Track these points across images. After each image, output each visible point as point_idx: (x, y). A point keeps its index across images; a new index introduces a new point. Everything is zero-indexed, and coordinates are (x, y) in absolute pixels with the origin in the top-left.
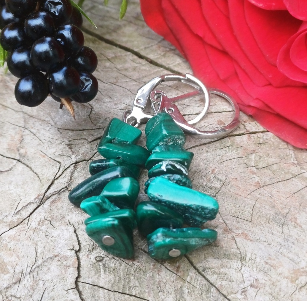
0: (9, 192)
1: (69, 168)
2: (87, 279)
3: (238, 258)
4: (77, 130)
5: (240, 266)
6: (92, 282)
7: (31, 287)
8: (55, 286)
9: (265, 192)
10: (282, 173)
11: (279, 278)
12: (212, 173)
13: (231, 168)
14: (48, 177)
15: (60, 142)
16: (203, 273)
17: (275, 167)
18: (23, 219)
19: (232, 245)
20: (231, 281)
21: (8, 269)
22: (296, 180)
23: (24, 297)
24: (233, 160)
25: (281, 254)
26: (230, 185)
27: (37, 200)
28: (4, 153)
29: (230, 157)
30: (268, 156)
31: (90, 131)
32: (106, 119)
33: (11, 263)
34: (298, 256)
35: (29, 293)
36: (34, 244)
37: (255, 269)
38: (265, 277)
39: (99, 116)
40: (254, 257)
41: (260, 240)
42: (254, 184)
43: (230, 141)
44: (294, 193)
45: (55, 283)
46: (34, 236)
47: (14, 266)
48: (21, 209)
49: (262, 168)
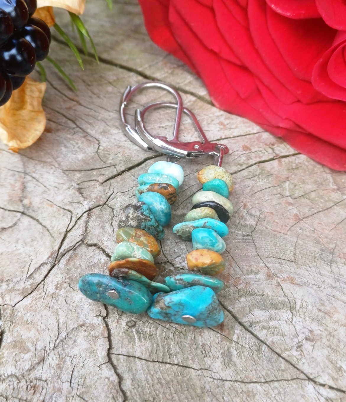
0: (17, 252)
1: (82, 217)
2: (120, 349)
3: (287, 307)
4: (85, 170)
5: (290, 317)
6: (127, 353)
7: (58, 366)
8: (85, 362)
9: (306, 225)
10: (321, 202)
11: (335, 327)
12: (244, 209)
13: (264, 201)
14: (60, 229)
15: (68, 186)
16: (250, 329)
17: (313, 195)
18: (38, 284)
19: (278, 292)
20: (283, 336)
21: (27, 347)
22: (338, 208)
23: (50, 378)
24: (265, 190)
25: (334, 298)
26: (266, 220)
27: (50, 259)
28: (5, 206)
29: (262, 187)
30: (304, 182)
31: (100, 170)
32: (116, 154)
33: (30, 339)
35: (56, 374)
36: (54, 314)
37: (307, 319)
38: (320, 326)
39: (108, 151)
40: (304, 304)
41: (308, 283)
42: (292, 217)
43: (259, 169)
44: (338, 224)
45: (85, 359)
46: (52, 304)
47: (35, 343)
48: (34, 272)
49: (299, 197)
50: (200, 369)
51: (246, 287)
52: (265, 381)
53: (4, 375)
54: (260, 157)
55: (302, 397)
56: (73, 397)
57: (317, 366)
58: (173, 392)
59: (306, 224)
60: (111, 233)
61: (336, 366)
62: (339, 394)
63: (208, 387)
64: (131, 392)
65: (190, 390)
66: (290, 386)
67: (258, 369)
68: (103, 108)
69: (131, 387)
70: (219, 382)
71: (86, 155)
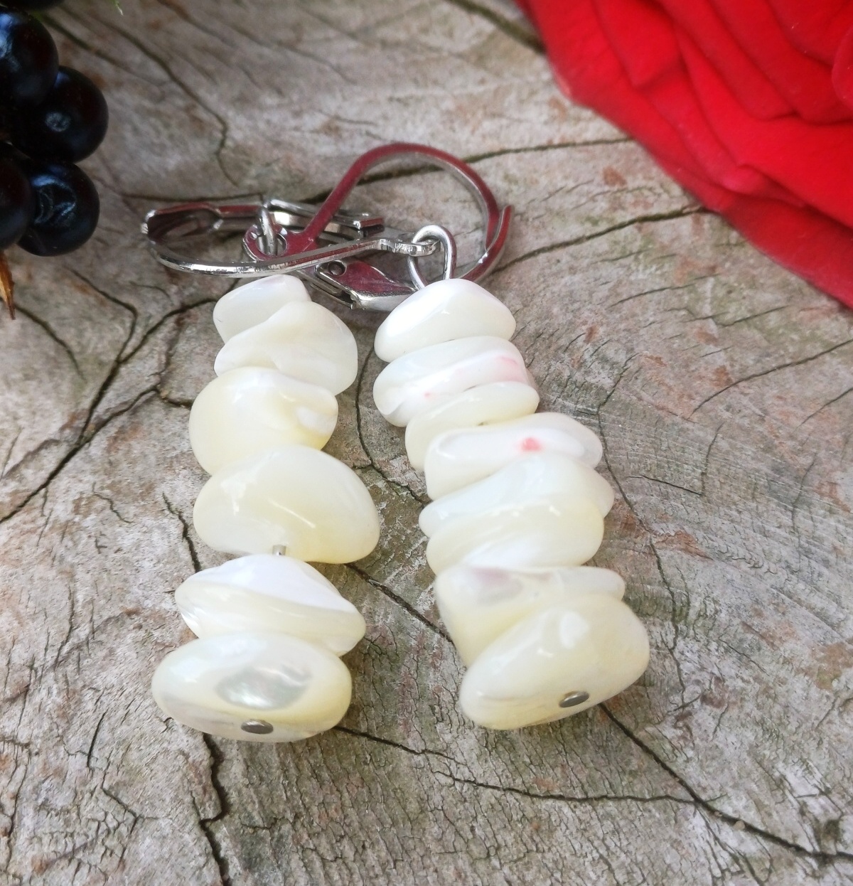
1: (162, 327)
3: (664, 611)
4: (183, 201)
5: (670, 638)
7: (62, 712)
8: (132, 708)
9: (745, 401)
10: (792, 340)
11: (782, 674)
12: (587, 341)
13: (643, 324)
14: (100, 354)
15: (132, 240)
17: (773, 320)
18: (30, 493)
19: (648, 571)
20: (644, 685)
22: (835, 361)
23: (39, 740)
24: (648, 296)
25: (791, 598)
26: (641, 378)
27: (67, 431)
29: (641, 286)
30: (753, 284)
31: (222, 202)
32: (268, 165)
34: (839, 604)
35: (56, 730)
36: (64, 576)
37: (713, 646)
38: (743, 668)
39: (247, 155)
40: (711, 608)
41: (728, 555)
42: (710, 375)
43: (639, 236)
44: (828, 404)
45: (131, 698)
46: (62, 550)
47: (9, 646)
48: (22, 462)
49: (736, 322)
50: (423, 752)
52: (584, 796)
54: (647, 205)
55: (672, 846)
56: (92, 793)
57: (722, 771)
58: (348, 802)
59: (743, 398)
61: (771, 776)
62: (768, 845)
63: (437, 799)
64: (239, 792)
65: (390, 800)
66: (646, 814)
67: (572, 764)
68: (245, 33)
69: (243, 780)
70: (465, 788)
71: (188, 158)
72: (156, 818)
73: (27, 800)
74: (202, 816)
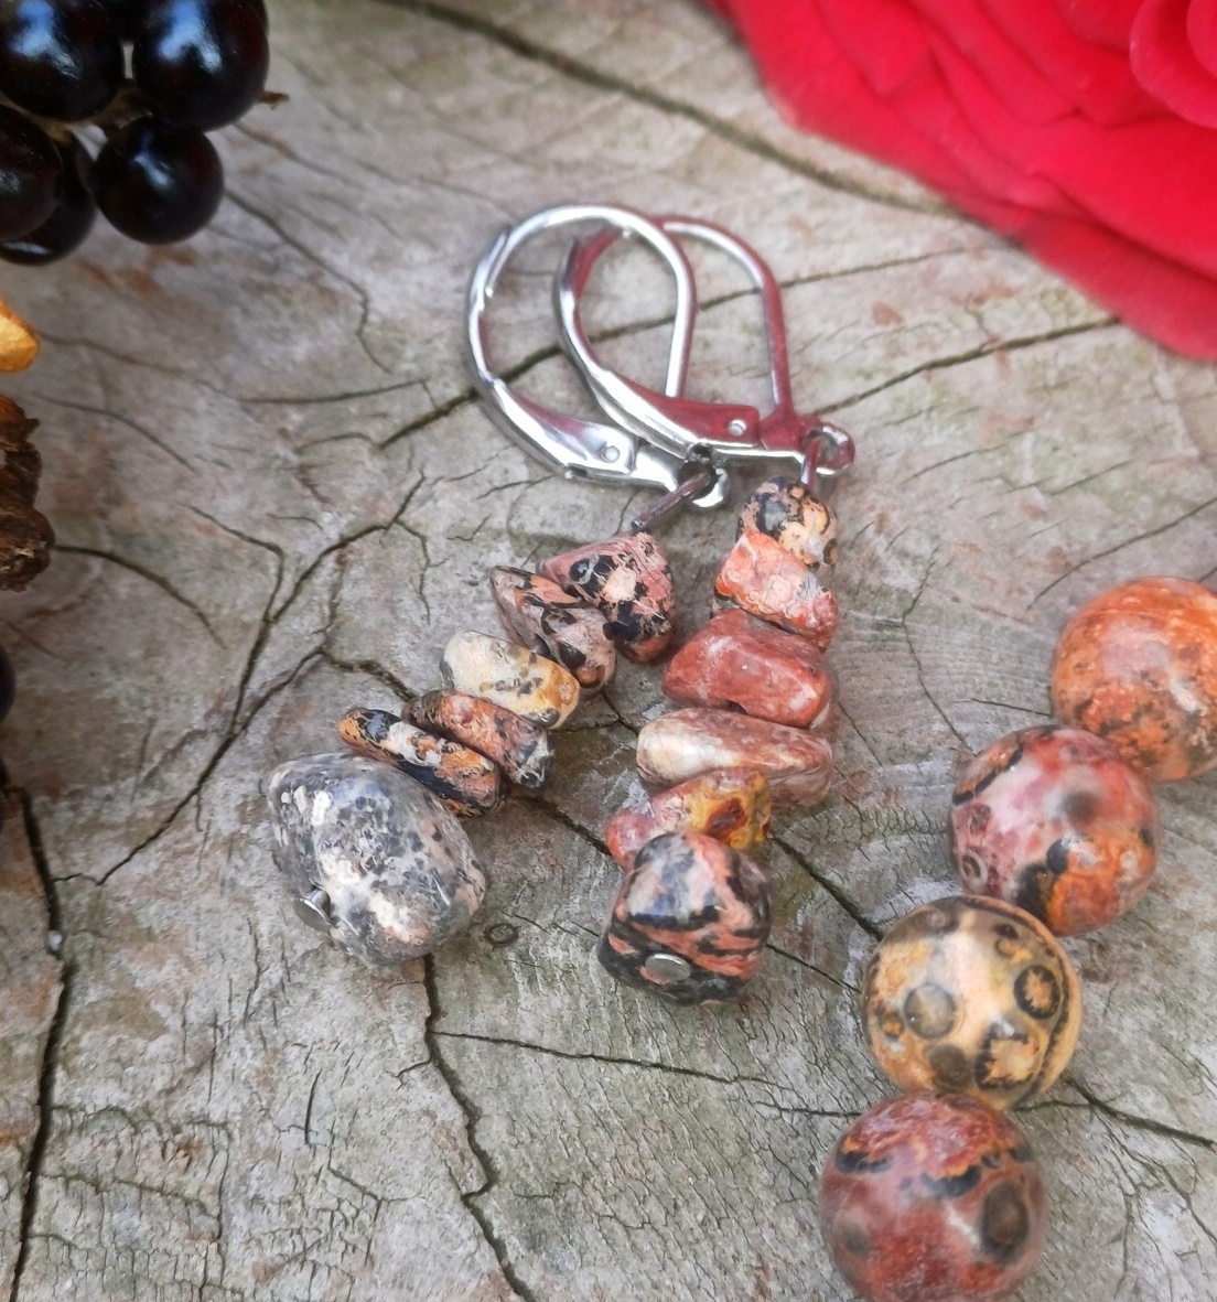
0: (98, 696)
1: (319, 569)
2: (468, 1020)
4: (320, 400)
6: (490, 1031)
7: (262, 1078)
8: (352, 1064)
9: (1091, 588)
10: (1145, 504)
11: (1181, 932)
12: (879, 531)
13: (947, 503)
14: (242, 612)
15: (262, 460)
17: (1116, 480)
18: (177, 803)
21: (156, 1015)
22: (1199, 526)
23: (238, 1118)
24: (950, 465)
26: (953, 573)
27: (214, 718)
29: (939, 453)
30: (1084, 436)
31: (373, 397)
32: (429, 341)
33: (163, 991)
35: (257, 1103)
36: (239, 905)
38: (1132, 931)
39: (399, 331)
42: (1042, 560)
43: (929, 388)
45: (349, 1051)
46: (232, 872)
47: (182, 1002)
48: (163, 762)
49: (1068, 488)
50: (736, 1079)
51: (885, 804)
53: (83, 1109)
54: (933, 347)
55: (1068, 1162)
56: (317, 1176)
57: (1120, 1062)
58: (647, 1153)
59: (1090, 585)
60: (419, 622)
61: (1183, 1062)
62: (1188, 1148)
63: (760, 1135)
64: (508, 1156)
65: (701, 1145)
66: (1031, 1128)
68: (372, 168)
69: (507, 1141)
70: (796, 1119)
71: (320, 343)
72: (404, 1200)
73: (234, 1195)
74: (464, 1190)
